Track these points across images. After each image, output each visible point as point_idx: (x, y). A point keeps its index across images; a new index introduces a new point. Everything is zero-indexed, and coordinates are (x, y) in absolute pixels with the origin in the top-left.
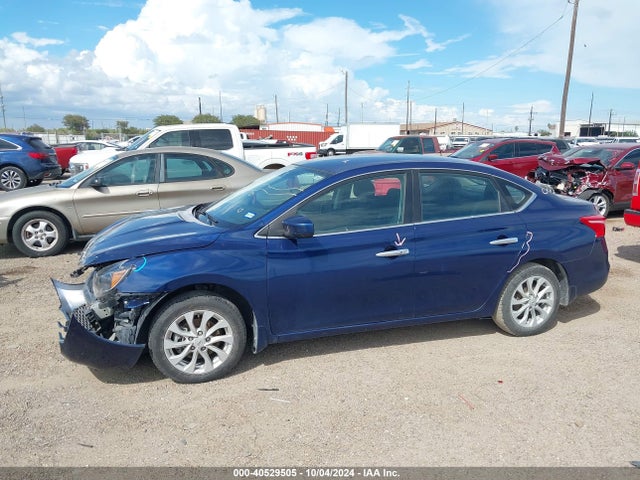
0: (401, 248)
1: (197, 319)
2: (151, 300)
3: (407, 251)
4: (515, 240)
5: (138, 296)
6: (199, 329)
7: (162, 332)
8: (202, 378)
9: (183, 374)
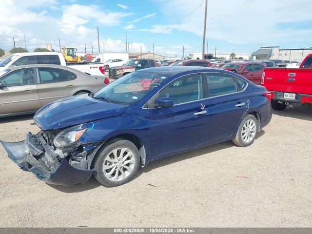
0: (203, 110)
1: (119, 153)
2: (98, 145)
3: (205, 112)
4: (244, 104)
5: (91, 144)
6: (119, 158)
7: (102, 161)
8: (121, 182)
9: (112, 182)
